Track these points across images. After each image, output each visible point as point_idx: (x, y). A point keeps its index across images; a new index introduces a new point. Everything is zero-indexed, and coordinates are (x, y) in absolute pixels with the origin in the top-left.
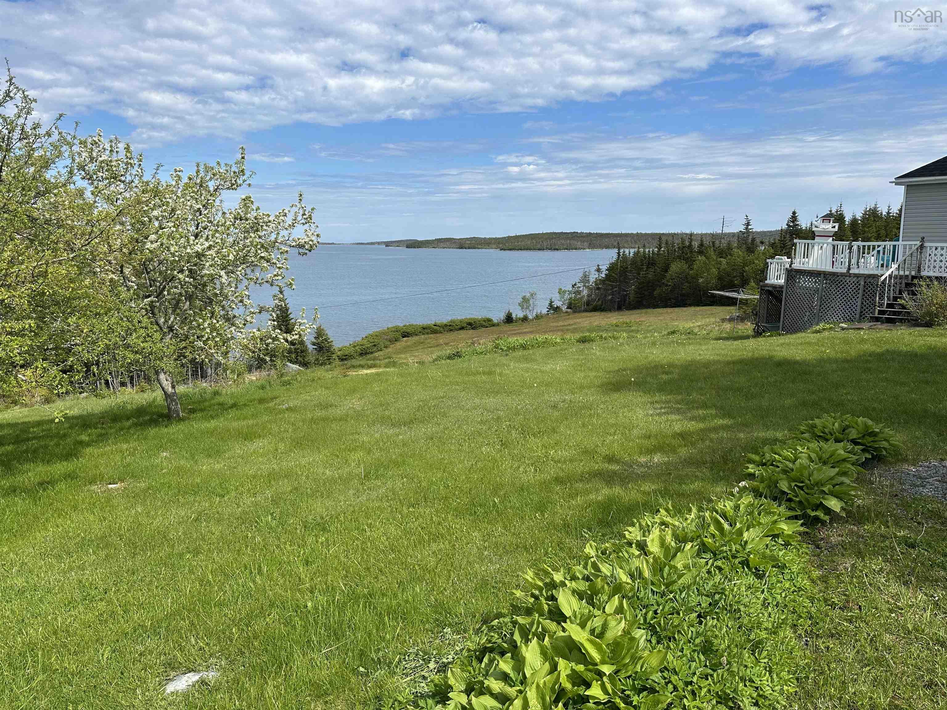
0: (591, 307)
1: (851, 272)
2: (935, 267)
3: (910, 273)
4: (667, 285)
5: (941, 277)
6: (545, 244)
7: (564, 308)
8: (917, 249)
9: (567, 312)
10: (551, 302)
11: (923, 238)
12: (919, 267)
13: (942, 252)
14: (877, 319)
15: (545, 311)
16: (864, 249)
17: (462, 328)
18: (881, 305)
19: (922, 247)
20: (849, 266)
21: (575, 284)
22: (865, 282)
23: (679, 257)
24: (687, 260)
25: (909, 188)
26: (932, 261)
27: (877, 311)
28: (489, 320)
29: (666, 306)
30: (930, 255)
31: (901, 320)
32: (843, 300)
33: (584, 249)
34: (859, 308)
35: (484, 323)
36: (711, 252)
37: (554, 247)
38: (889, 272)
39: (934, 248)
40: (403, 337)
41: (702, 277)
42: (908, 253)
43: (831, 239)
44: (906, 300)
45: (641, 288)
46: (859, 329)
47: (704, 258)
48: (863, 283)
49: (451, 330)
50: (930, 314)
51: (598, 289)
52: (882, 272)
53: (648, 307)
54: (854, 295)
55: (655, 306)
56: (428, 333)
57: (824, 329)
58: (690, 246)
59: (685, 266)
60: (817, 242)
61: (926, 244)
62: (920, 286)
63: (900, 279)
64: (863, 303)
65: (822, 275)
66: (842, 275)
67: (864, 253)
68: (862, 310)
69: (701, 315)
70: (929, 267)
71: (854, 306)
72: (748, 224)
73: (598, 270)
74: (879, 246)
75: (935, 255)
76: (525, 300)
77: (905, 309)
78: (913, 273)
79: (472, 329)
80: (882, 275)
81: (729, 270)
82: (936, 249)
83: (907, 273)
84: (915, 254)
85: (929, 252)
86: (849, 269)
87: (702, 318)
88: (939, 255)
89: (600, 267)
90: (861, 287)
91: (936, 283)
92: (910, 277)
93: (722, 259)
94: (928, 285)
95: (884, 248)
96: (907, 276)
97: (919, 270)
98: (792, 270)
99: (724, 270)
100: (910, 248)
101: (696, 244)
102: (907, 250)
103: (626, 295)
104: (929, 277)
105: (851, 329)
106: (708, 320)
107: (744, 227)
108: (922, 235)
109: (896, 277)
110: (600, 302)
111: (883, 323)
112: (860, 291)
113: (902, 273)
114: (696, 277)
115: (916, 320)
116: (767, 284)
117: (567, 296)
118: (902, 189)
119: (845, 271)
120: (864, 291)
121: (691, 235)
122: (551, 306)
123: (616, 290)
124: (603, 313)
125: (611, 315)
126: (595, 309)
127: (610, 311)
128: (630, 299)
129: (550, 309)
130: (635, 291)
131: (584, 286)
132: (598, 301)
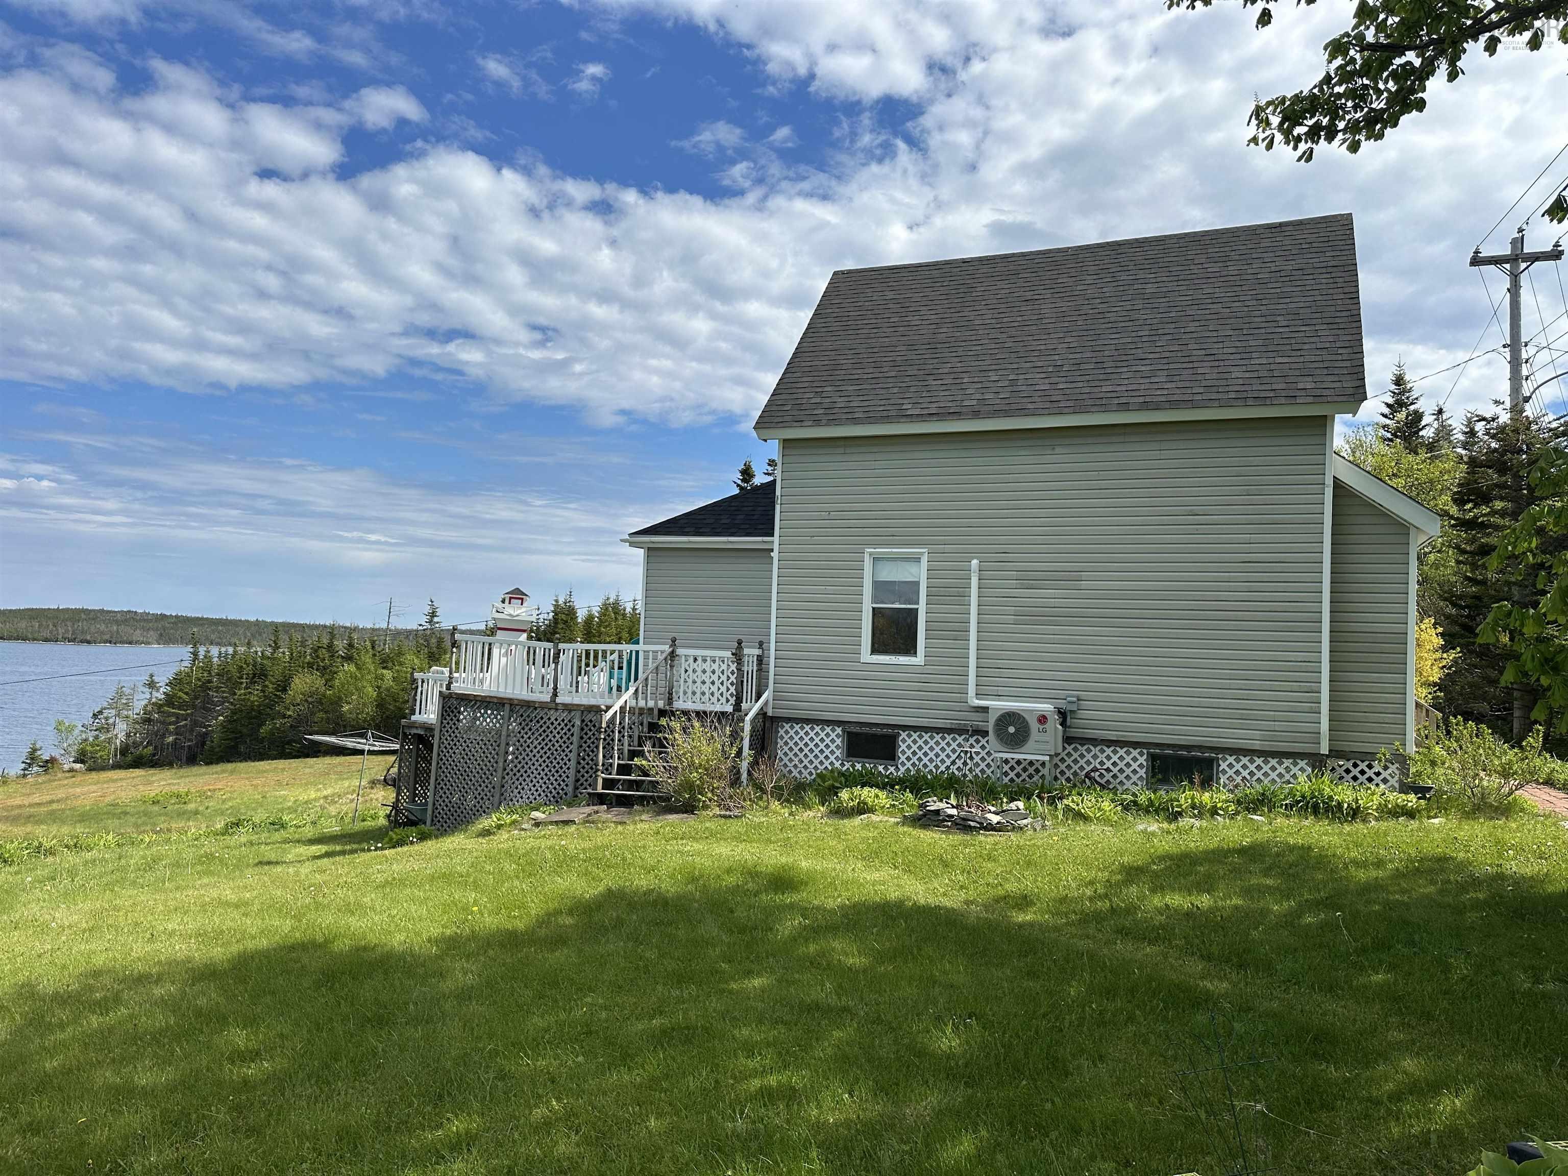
0: (129, 758)
1: (558, 700)
2: (694, 693)
3: (656, 703)
4: (284, 716)
5: (705, 712)
6: (61, 631)
7: (67, 762)
8: (665, 659)
9: (71, 770)
10: (35, 750)
11: (674, 640)
12: (670, 694)
13: (704, 666)
14: (601, 799)
16: (588, 656)
18: (607, 768)
19: (672, 655)
20: (555, 688)
21: (101, 712)
22: (583, 721)
23: (310, 665)
24: (323, 670)
25: (652, 552)
26: (690, 681)
27: (600, 781)
30: (686, 671)
31: (641, 800)
32: (545, 757)
33: (149, 643)
34: (572, 773)
36: (367, 659)
37: (80, 637)
38: (621, 702)
39: (692, 660)
41: (348, 703)
42: (651, 666)
43: (525, 635)
44: (649, 760)
45: (236, 721)
46: (566, 823)
47: (352, 668)
48: (578, 723)
50: (689, 786)
51: (148, 721)
52: (609, 702)
53: (247, 757)
54: (564, 746)
57: (499, 827)
58: (330, 647)
59: (320, 682)
60: (498, 641)
61: (680, 651)
62: (672, 731)
63: (641, 714)
64: (579, 763)
65: (507, 707)
66: (543, 706)
67: (587, 665)
68: (579, 775)
69: (336, 773)
70: (685, 693)
71: (565, 768)
72: (433, 614)
73: (152, 685)
74: (612, 653)
75: (694, 671)
77: (648, 776)
78: (661, 704)
80: (608, 708)
81: (396, 688)
82: (695, 660)
83: (651, 704)
84: (662, 669)
85: (684, 665)
86: (555, 694)
87: (337, 780)
88: (699, 673)
89: (156, 679)
90: (576, 730)
91: (697, 724)
92: (656, 712)
93: (385, 671)
94: (684, 729)
95: (620, 657)
96: (651, 710)
97: (670, 700)
98: (450, 696)
99: (388, 690)
100: (655, 659)
101: (340, 645)
102: (651, 661)
103: (206, 734)
104: (685, 713)
105: (551, 823)
106: (346, 783)
107: (426, 619)
108: (674, 635)
109: (632, 711)
110: (151, 748)
111: (610, 806)
112: (575, 739)
113: (642, 703)
114: (337, 702)
115: (668, 799)
116: (415, 722)
117: (77, 735)
118: (640, 554)
119: (546, 698)
120: (582, 738)
121: (332, 627)
122: (32, 759)
123: (186, 725)
124: (152, 771)
125: (162, 776)
126: (138, 763)
127: (170, 765)
128: (213, 742)
129: (30, 765)
130: (224, 727)
131: (118, 715)
132: (146, 747)
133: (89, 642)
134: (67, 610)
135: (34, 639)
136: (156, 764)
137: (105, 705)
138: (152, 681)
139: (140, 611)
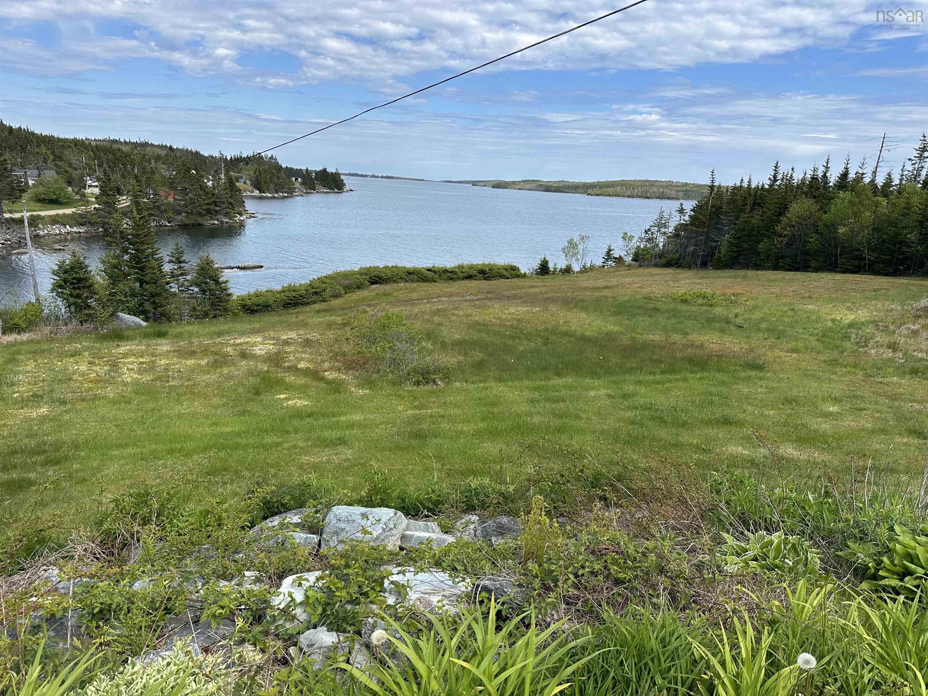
0: (663, 260)
4: (781, 236)
6: (636, 192)
7: (628, 259)
9: (629, 265)
10: (610, 250)
15: (599, 262)
17: (469, 277)
21: (649, 230)
28: (514, 269)
29: (776, 268)
35: (505, 273)
37: (645, 195)
40: (372, 283)
41: (844, 225)
45: (738, 238)
49: (452, 279)
51: (677, 236)
53: (746, 266)
55: (758, 267)
56: (413, 281)
59: (815, 207)
73: (682, 211)
76: (572, 245)
79: (485, 279)
89: (684, 207)
103: (716, 247)
110: (678, 255)
114: (832, 225)
117: (635, 243)
122: (608, 256)
123: (702, 240)
124: (678, 271)
125: (685, 275)
126: (668, 264)
127: (690, 268)
128: (720, 253)
129: (607, 259)
130: (730, 242)
131: (659, 231)
132: (675, 254)
133: (648, 198)
134: (640, 181)
135: (624, 196)
136: (680, 266)
137: (652, 224)
138: (682, 208)
139: (675, 181)
